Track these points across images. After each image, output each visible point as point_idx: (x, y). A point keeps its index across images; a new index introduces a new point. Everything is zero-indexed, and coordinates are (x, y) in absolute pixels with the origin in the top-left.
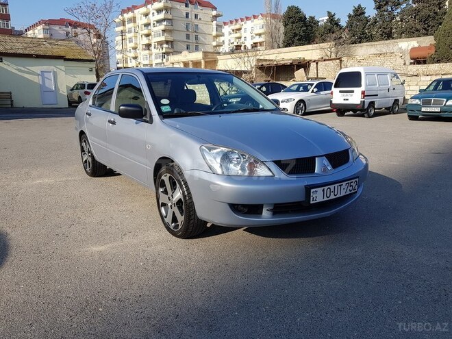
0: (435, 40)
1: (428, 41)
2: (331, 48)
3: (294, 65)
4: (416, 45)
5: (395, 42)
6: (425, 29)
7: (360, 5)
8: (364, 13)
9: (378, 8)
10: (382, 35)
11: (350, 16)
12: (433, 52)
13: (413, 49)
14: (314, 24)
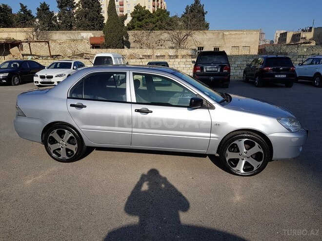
0: (104, 34)
1: (99, 34)
2: (33, 32)
3: (8, 44)
4: (92, 36)
5: (79, 32)
6: (93, 26)
7: (44, 2)
8: (48, 9)
9: (60, 7)
10: (67, 27)
11: (38, 10)
12: (104, 41)
13: (91, 38)
14: (8, 11)
